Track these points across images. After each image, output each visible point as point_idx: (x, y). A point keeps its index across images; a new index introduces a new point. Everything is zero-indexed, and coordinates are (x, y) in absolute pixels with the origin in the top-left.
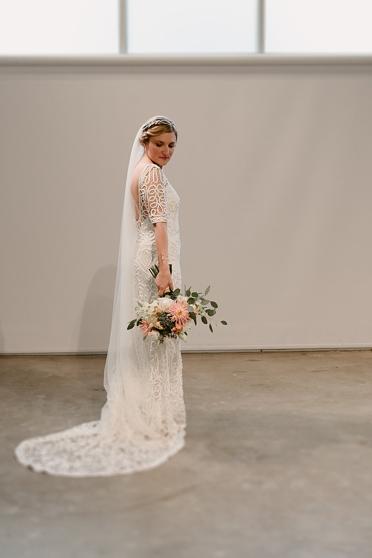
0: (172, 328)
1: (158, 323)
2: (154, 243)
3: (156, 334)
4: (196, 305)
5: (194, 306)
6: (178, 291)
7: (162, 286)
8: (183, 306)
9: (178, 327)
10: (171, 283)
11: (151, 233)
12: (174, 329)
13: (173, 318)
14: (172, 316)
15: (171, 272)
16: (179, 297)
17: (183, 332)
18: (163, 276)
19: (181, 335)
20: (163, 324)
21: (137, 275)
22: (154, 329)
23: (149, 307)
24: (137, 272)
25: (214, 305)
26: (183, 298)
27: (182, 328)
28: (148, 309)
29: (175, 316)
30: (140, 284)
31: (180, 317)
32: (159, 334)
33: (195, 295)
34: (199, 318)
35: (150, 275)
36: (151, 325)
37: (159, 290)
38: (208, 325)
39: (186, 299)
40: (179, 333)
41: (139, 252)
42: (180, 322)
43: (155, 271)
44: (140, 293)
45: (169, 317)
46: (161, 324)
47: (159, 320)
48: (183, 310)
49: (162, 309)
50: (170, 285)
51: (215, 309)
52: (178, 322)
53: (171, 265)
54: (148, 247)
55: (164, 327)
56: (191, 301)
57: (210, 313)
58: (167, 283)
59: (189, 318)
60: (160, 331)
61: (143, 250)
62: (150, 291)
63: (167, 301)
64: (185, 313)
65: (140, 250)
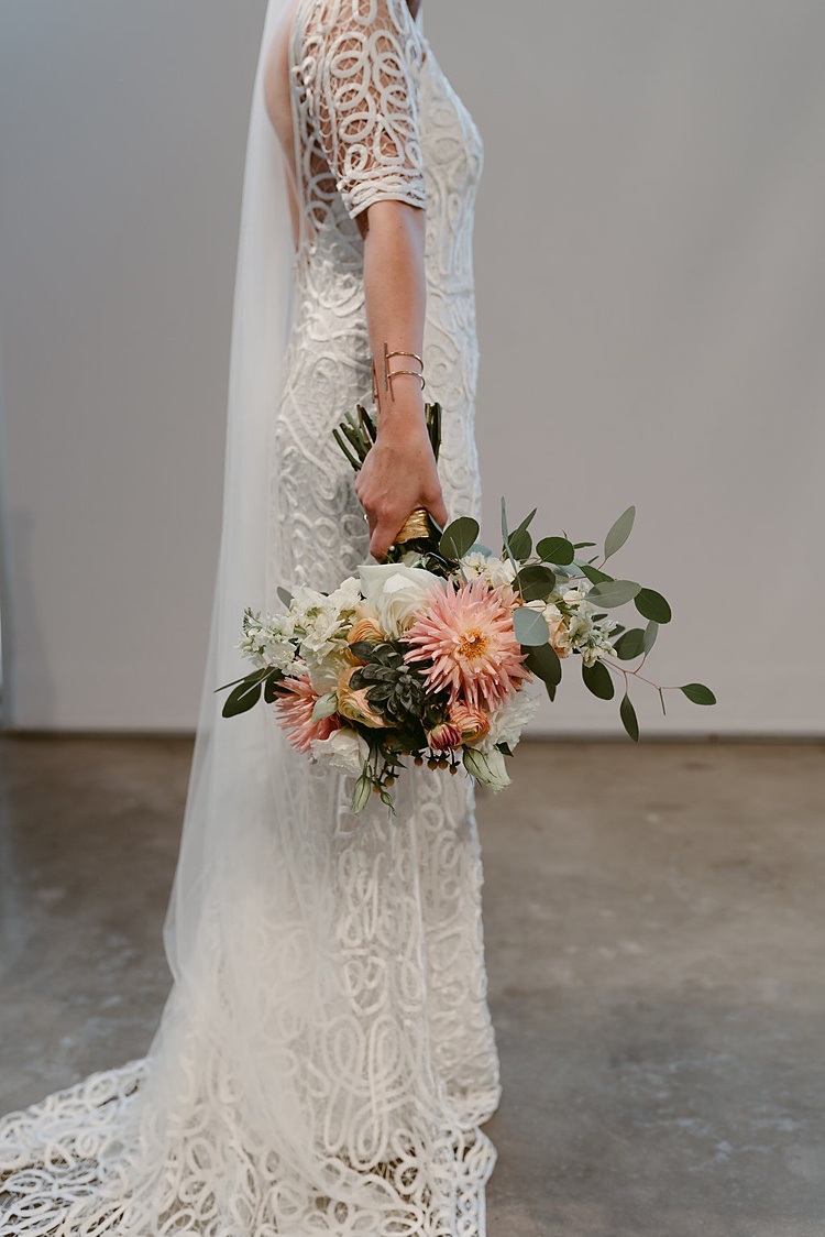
0: (431, 726)
1: (358, 700)
3: (347, 750)
4: (561, 606)
5: (551, 612)
6: (467, 529)
7: (386, 507)
8: (493, 608)
9: (464, 718)
10: (431, 493)
12: (439, 731)
13: (435, 671)
14: (429, 663)
15: (436, 442)
16: (469, 563)
17: (488, 745)
18: (394, 458)
19: (477, 758)
20: (382, 705)
22: (339, 722)
23: (314, 612)
24: (284, 466)
25: (655, 606)
26: (491, 568)
27: (483, 729)
28: (304, 621)
29: (445, 664)
30: (297, 515)
31: (475, 667)
32: (366, 750)
33: (559, 550)
34: (571, 668)
35: (336, 465)
36: (325, 706)
37: (373, 524)
38: (617, 701)
39: (509, 570)
40: (467, 751)
41: (294, 376)
42: (472, 695)
43: (359, 437)
45: (414, 666)
46: (371, 703)
47: (360, 681)
48: (489, 630)
49: (378, 622)
50: (427, 503)
51: (652, 630)
52: (462, 696)
53: (435, 411)
54: (330, 349)
55: (387, 716)
56: (535, 583)
57: (631, 645)
58: (410, 493)
59: (519, 671)
60: (374, 738)
61: (310, 361)
63: (408, 582)
64: (500, 649)
65: (299, 365)
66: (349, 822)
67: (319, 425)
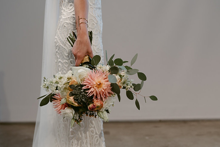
0: (89, 105)
1: (71, 99)
2: (74, 15)
3: (69, 112)
4: (120, 76)
5: (118, 77)
6: (98, 58)
7: (79, 54)
8: (104, 75)
9: (97, 103)
10: (90, 51)
11: (71, 5)
12: (91, 106)
13: (90, 91)
14: (89, 89)
15: (91, 40)
16: (98, 67)
17: (103, 110)
18: (81, 43)
19: (100, 113)
20: (77, 100)
21: (57, 52)
22: (67, 105)
23: (61, 78)
24: (56, 48)
25: (142, 77)
26: (103, 67)
27: (102, 106)
28: (58, 80)
29: (92, 90)
30: (59, 60)
31: (99, 90)
32: (74, 112)
33: (120, 62)
34: (123, 92)
35: (68, 47)
36: (63, 101)
37: (76, 59)
38: (134, 101)
39: (108, 67)
40: (98, 111)
41: (59, 27)
42: (99, 97)
43: (73, 39)
44: (59, 70)
45: (85, 90)
46: (75, 100)
47: (72, 94)
48: (103, 81)
49: (76, 80)
50: (89, 53)
51: (142, 83)
52: (96, 97)
54: (67, 20)
55: (79, 103)
56: (114, 70)
57: (137, 87)
58: (85, 51)
59: (110, 91)
60: (76, 109)
61: (62, 23)
62: (69, 66)
63: (84, 70)
64: (105, 85)
65: (60, 25)
66: (73, 133)
67: (64, 38)
